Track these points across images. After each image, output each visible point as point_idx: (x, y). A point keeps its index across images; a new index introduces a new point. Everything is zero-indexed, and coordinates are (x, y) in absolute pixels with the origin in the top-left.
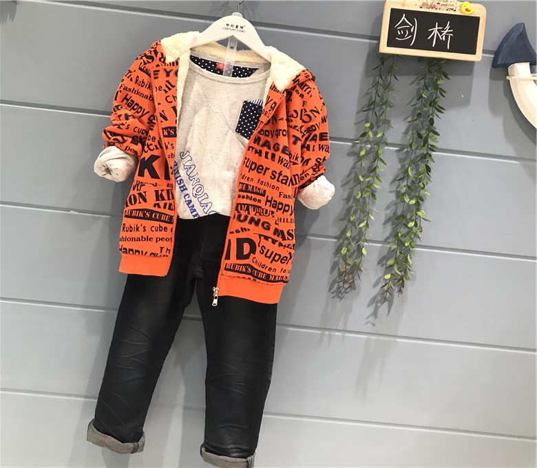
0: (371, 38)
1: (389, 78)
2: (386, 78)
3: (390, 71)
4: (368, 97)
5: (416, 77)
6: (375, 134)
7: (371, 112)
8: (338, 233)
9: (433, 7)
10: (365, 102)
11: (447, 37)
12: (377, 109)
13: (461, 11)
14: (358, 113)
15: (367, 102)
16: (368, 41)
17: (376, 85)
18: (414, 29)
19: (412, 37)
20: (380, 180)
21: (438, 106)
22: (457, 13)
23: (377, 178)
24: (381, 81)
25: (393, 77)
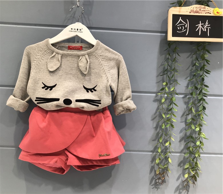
0: (161, 32)
1: (174, 55)
2: (173, 55)
3: (174, 51)
4: (163, 66)
5: (190, 53)
6: (169, 88)
7: (165, 76)
8: (152, 149)
9: (197, 12)
10: (161, 69)
11: (207, 29)
12: (169, 73)
13: (214, 14)
14: (157, 76)
15: (162, 70)
16: (159, 34)
17: (167, 60)
18: (187, 25)
19: (187, 30)
20: (175, 116)
21: (206, 70)
22: (212, 15)
23: (173, 114)
24: (169, 57)
25: (177, 54)
